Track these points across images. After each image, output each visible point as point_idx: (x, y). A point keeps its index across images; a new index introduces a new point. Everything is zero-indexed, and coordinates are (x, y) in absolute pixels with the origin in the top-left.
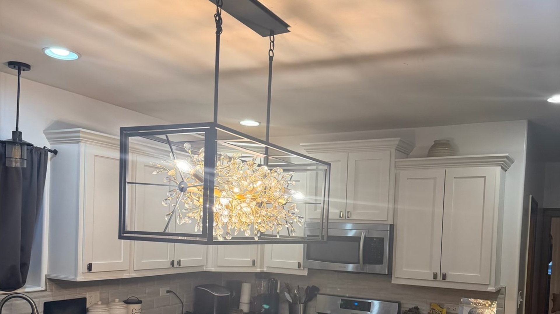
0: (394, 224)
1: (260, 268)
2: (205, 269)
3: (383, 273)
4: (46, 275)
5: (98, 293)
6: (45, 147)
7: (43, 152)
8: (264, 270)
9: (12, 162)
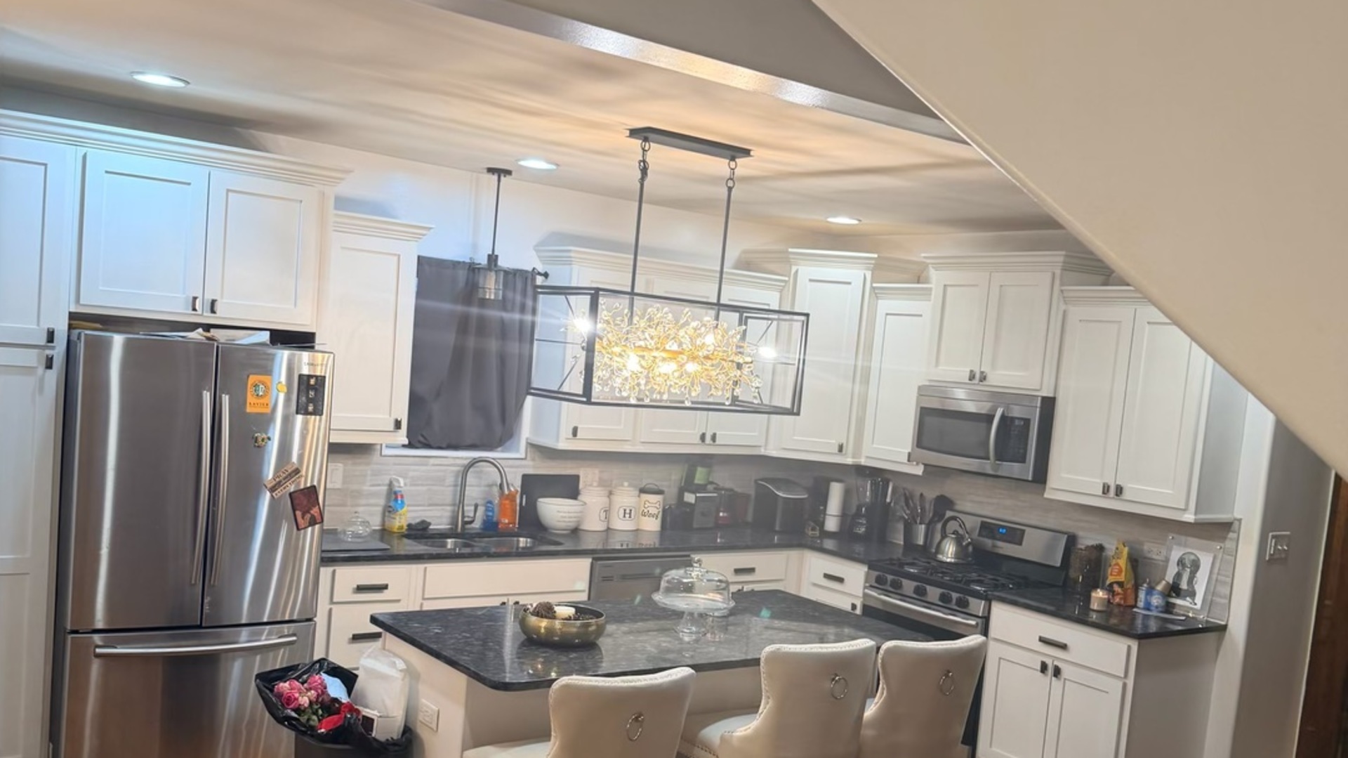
0: (1057, 396)
1: (853, 457)
2: (762, 452)
3: (1025, 478)
4: (527, 439)
5: (597, 471)
6: (534, 269)
7: (530, 276)
8: (860, 462)
9: (485, 292)
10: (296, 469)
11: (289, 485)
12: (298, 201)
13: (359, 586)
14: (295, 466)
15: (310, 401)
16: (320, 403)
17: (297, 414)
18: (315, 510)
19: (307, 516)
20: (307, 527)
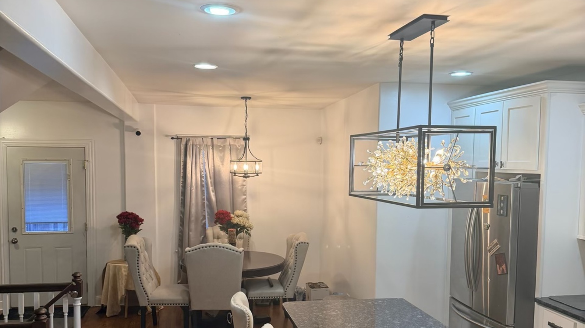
10: (497, 243)
11: (494, 250)
12: (531, 106)
13: (549, 322)
14: (496, 241)
15: (502, 208)
16: (505, 210)
17: (497, 214)
18: (504, 266)
19: (501, 269)
20: (502, 274)
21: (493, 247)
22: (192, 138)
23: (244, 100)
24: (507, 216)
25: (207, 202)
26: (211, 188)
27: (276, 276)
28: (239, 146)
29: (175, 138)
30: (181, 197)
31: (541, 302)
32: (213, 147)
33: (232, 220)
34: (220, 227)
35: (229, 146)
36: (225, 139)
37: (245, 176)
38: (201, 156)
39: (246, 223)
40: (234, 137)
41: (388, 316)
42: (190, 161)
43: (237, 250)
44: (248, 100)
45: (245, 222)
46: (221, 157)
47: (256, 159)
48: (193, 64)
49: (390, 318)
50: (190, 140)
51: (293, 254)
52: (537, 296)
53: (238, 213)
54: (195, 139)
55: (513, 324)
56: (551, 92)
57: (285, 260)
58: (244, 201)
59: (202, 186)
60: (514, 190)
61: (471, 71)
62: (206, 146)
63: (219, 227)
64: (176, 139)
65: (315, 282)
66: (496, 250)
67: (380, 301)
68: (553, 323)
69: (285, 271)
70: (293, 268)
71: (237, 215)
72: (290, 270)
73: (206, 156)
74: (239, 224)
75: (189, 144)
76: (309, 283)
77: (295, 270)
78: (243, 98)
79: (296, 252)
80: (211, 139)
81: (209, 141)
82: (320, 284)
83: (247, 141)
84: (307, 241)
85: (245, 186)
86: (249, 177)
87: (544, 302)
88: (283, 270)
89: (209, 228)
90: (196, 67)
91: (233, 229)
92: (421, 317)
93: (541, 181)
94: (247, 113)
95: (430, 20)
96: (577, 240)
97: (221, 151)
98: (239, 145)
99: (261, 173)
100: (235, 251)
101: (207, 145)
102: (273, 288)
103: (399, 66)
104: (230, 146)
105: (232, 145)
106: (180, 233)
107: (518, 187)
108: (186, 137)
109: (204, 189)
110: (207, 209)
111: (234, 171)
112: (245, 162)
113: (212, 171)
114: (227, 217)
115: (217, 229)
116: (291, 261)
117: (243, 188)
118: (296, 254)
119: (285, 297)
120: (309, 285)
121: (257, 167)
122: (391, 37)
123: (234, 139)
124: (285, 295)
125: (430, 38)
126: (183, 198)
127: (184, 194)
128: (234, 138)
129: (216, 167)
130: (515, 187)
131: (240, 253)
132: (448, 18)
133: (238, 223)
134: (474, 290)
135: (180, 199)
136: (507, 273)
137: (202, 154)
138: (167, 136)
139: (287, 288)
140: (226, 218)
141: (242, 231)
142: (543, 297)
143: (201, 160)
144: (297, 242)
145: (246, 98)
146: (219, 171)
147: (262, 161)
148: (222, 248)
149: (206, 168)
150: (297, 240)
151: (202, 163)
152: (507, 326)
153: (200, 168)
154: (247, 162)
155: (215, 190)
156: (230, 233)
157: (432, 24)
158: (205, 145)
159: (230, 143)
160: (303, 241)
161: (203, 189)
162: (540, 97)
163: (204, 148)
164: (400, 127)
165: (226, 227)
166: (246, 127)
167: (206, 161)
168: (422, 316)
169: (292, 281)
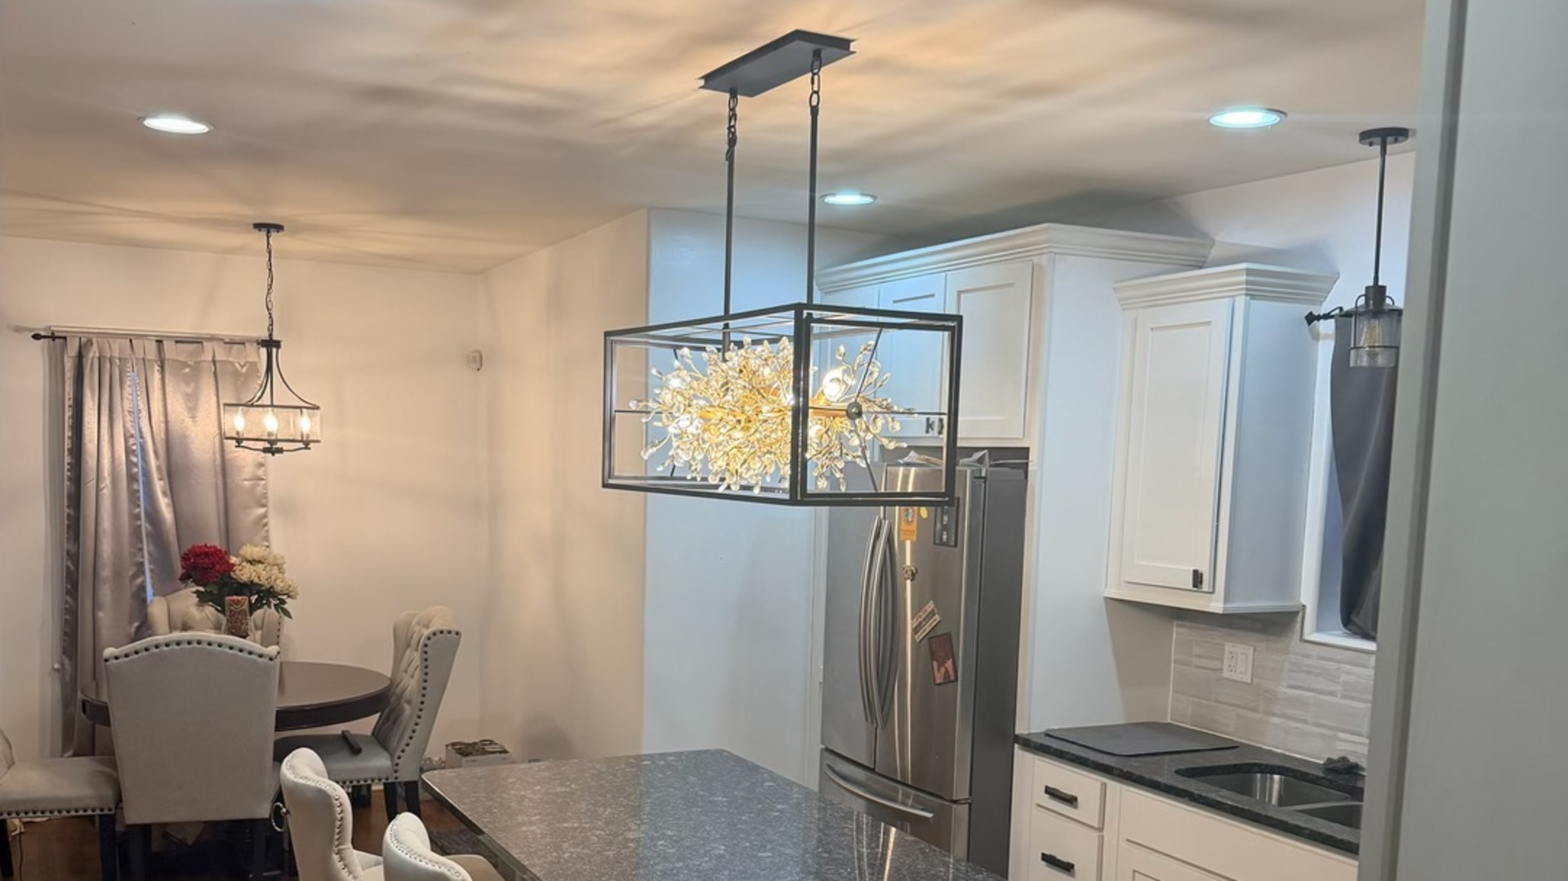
10: (933, 611)
11: (927, 628)
12: (1010, 285)
13: (1047, 788)
14: (930, 606)
15: (944, 528)
16: (953, 531)
17: (935, 543)
18: (949, 664)
19: (943, 670)
20: (944, 683)
21: (924, 619)
22: (98, 337)
23: (263, 233)
24: (956, 545)
25: (147, 525)
26: (159, 486)
27: (365, 726)
28: (242, 367)
29: (45, 337)
30: (67, 510)
31: (1028, 744)
32: (162, 367)
33: (234, 571)
34: (198, 592)
35: (212, 364)
36: (200, 345)
37: (271, 448)
38: (128, 390)
39: (278, 582)
40: (228, 340)
41: (696, 789)
42: (94, 405)
43: (260, 652)
44: (274, 234)
45: (273, 578)
46: (187, 395)
47: (302, 400)
48: (141, 115)
49: (702, 790)
50: (92, 344)
51: (417, 662)
52: (1020, 730)
53: (252, 551)
54: (108, 342)
55: (967, 797)
56: (1056, 253)
57: (392, 680)
58: (262, 522)
59: (132, 478)
60: (972, 483)
61: (871, 194)
62: (141, 362)
63: (195, 592)
64: (46, 340)
65: (470, 741)
66: (930, 628)
67: (671, 758)
68: (1054, 789)
69: (392, 711)
70: (417, 699)
71: (249, 558)
72: (407, 706)
73: (141, 392)
74: (256, 584)
75: (91, 355)
76: (454, 744)
77: (422, 706)
78: (258, 226)
79: (425, 656)
80: (157, 341)
81: (152, 347)
82: (485, 745)
83: (274, 350)
84: (454, 628)
85: (263, 479)
86: (280, 451)
87: (1036, 743)
88: (387, 711)
89: (155, 598)
90: (148, 125)
91: (240, 598)
92: (774, 784)
93: (1030, 464)
94: (273, 269)
95: (810, 47)
96: (1103, 601)
97: (187, 379)
98: (242, 364)
99: (318, 441)
100: (255, 654)
101: (144, 360)
102: (361, 755)
103: (727, 159)
104: (215, 365)
105: (220, 361)
106: (66, 614)
107: (981, 478)
108: (80, 335)
109: (139, 486)
110: (148, 546)
111: (238, 433)
112: (270, 409)
113: (160, 436)
114: (218, 563)
115: (187, 600)
116: (411, 685)
117: (258, 485)
118: (426, 663)
119: (396, 778)
120: (454, 749)
121: (306, 424)
122: (706, 82)
123: (228, 345)
124: (395, 775)
125: (811, 92)
126: (72, 512)
127: (76, 499)
128: (226, 343)
129: (175, 426)
130: (975, 478)
131: (271, 659)
132: (853, 47)
133: (252, 582)
134: (880, 727)
135: (66, 515)
136: (956, 679)
137: (129, 386)
138: (19, 329)
139: (402, 754)
140: (218, 567)
141: (265, 604)
142: (1032, 731)
143: (126, 402)
144: (426, 632)
145: (268, 227)
146: (185, 436)
147: (318, 408)
148: (215, 647)
149: (142, 425)
150: (427, 626)
151: (129, 412)
152: (955, 802)
153: (124, 426)
154: (276, 409)
155: (173, 492)
156: (232, 608)
157: (814, 56)
158: (137, 359)
159: (214, 356)
160: (445, 628)
161: (135, 486)
162: (1031, 263)
163: (135, 369)
164: (731, 312)
165: (216, 592)
166: (268, 309)
167: (142, 406)
168: (775, 782)
169: (413, 735)
